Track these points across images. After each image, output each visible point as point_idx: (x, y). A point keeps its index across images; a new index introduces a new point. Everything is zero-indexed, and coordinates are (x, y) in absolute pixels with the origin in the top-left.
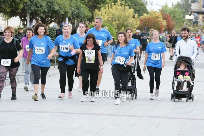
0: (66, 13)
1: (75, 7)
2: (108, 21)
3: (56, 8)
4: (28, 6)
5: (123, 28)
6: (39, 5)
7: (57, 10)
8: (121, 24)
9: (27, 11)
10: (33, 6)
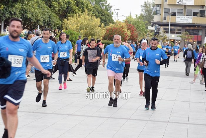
0: (38, 21)
1: (47, 16)
2: (77, 29)
3: (29, 16)
4: (3, 13)
5: (90, 36)
6: (13, 13)
7: (30, 18)
8: (89, 33)
9: (2, 18)
10: (7, 14)
